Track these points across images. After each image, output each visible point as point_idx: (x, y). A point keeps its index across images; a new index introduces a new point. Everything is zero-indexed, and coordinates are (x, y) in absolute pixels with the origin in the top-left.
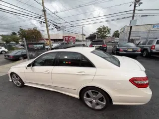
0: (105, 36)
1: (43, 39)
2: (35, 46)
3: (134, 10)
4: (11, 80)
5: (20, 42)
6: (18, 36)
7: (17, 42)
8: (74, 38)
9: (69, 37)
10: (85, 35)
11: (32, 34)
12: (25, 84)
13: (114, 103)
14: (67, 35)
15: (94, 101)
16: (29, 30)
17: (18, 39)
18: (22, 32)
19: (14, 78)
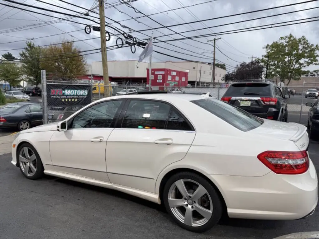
0: (299, 72)
1: (87, 76)
2: (68, 92)
4: (14, 163)
5: (22, 83)
6: (20, 65)
7: (14, 83)
8: (186, 75)
9: (167, 72)
10: (223, 67)
11: (56, 60)
12: (46, 171)
13: (230, 211)
14: (163, 66)
15: (190, 206)
16: (51, 50)
17: (17, 75)
18: (32, 54)
19: (24, 155)
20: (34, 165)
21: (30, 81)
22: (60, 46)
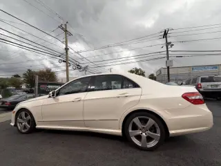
3: (167, 51)
4: (13, 124)
5: (23, 87)
12: (37, 126)
15: (144, 134)
18: (30, 74)
19: (21, 118)
20: (29, 123)
21: (27, 86)
22: (45, 70)
